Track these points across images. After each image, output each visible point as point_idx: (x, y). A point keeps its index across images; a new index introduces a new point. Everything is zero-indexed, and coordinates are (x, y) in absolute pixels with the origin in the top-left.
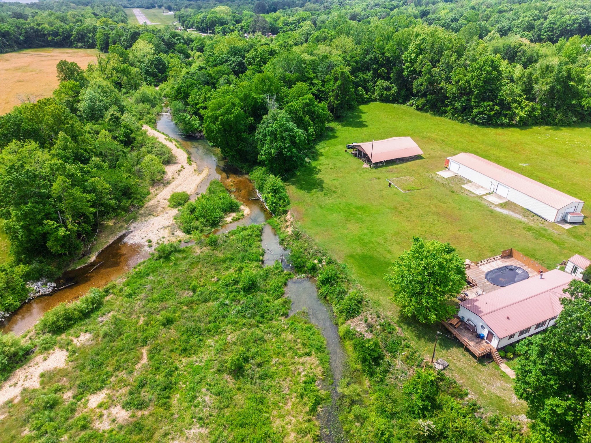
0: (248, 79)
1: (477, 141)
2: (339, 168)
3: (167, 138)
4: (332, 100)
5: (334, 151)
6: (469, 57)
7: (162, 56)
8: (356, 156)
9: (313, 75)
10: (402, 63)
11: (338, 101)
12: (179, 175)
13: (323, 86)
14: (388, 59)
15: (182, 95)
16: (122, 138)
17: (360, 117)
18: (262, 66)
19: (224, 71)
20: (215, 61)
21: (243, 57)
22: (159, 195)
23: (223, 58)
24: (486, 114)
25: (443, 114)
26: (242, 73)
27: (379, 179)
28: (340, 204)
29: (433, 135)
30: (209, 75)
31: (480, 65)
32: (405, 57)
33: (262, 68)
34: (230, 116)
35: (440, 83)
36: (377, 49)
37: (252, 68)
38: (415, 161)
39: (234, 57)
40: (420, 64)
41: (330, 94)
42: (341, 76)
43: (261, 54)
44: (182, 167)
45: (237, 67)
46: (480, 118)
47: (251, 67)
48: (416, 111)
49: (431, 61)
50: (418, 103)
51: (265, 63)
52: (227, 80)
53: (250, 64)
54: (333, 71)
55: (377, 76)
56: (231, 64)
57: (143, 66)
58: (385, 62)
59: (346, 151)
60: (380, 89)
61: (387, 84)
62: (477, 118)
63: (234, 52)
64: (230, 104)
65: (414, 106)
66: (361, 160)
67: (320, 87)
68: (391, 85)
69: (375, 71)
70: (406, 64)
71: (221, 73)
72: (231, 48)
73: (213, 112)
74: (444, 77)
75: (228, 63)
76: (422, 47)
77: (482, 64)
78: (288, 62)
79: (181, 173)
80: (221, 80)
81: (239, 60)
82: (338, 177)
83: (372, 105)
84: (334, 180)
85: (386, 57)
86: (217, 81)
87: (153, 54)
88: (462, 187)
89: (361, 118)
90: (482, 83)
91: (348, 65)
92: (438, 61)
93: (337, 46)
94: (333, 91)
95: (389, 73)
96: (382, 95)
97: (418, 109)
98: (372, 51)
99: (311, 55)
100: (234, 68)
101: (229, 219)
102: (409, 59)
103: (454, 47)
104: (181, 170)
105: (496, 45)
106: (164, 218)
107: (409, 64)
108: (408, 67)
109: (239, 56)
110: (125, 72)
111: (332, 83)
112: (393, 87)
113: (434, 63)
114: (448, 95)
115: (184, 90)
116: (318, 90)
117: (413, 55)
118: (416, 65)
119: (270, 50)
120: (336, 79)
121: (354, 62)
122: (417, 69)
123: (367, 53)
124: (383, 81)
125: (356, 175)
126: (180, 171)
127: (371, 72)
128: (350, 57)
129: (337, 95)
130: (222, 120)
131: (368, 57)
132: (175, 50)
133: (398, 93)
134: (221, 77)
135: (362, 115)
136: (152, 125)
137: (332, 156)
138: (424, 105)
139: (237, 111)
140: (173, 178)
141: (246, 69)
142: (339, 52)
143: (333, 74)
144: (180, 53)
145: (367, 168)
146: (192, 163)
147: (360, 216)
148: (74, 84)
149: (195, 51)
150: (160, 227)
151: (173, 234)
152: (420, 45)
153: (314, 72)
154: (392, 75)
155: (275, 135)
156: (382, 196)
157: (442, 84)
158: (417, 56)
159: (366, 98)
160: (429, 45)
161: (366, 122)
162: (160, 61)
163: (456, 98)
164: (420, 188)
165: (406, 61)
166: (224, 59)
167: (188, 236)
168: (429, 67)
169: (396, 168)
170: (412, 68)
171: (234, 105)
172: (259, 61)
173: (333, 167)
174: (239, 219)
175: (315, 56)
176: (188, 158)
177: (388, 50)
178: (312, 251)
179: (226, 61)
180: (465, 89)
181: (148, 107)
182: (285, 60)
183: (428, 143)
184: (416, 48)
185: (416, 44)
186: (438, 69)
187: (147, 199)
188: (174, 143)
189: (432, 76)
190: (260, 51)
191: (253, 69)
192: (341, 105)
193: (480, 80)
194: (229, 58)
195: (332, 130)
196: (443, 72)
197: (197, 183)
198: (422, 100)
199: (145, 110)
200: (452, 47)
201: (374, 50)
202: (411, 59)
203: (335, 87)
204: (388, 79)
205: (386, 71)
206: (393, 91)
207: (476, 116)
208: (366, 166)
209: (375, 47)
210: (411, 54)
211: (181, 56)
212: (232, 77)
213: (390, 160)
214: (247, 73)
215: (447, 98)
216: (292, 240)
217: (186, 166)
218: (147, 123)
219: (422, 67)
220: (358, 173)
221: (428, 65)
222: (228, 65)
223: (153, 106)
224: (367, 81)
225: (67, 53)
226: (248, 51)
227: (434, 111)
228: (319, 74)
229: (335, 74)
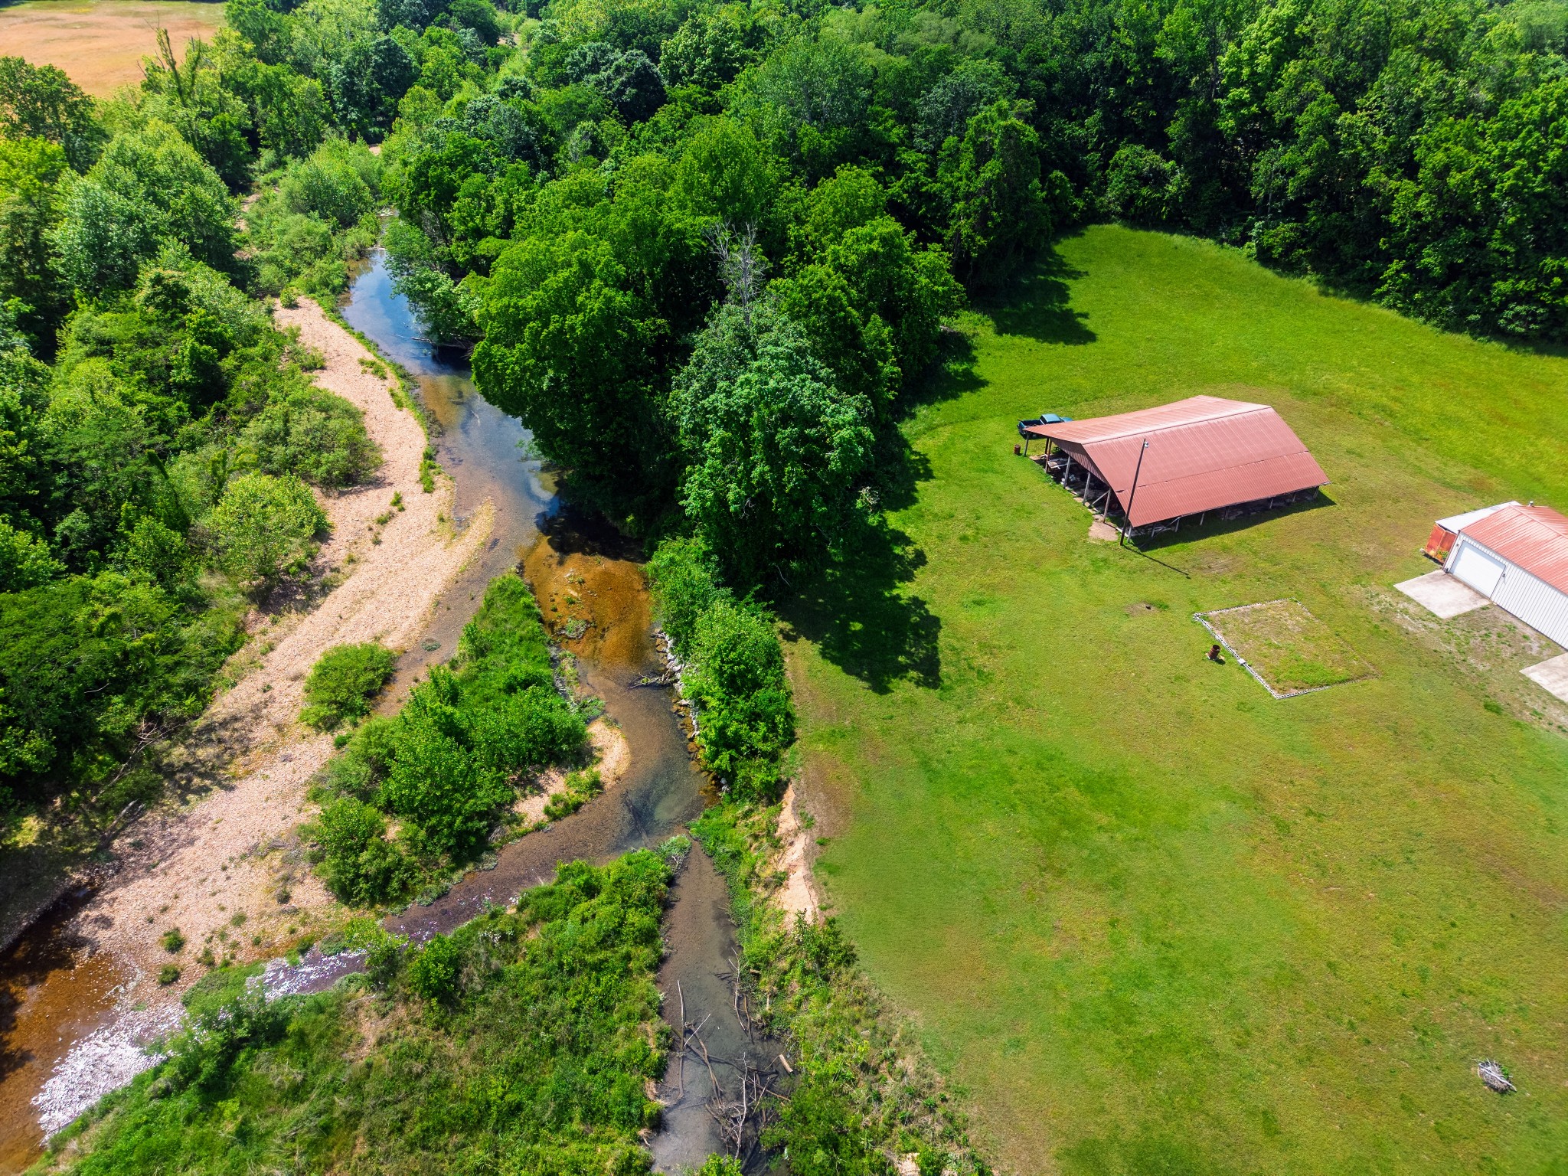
0: (665, 141)
1: (1518, 415)
2: (997, 535)
3: (370, 357)
4: (964, 231)
5: (970, 445)
6: (1488, 72)
7: (401, 36)
8: (1058, 480)
9: (897, 133)
10: (1214, 88)
11: (985, 236)
12: (377, 542)
13: (931, 172)
14: (1160, 69)
15: (433, 193)
16: (184, 375)
17: (1063, 294)
18: (718, 87)
19: (582, 106)
20: (559, 63)
21: (653, 53)
22: (281, 648)
23: (584, 56)
24: (1543, 304)
25: (1365, 288)
26: (644, 120)
27: (1163, 607)
28: (1011, 752)
29: (1342, 384)
30: (531, 119)
31: (1543, 111)
32: (1229, 64)
33: (718, 94)
34: (570, 320)
35: (1364, 173)
36: (1124, 32)
37: (682, 93)
38: (1296, 516)
39: (623, 53)
40: (1289, 95)
41: (959, 206)
42: (1001, 143)
43: (714, 41)
44: (397, 501)
45: (631, 91)
46: (1517, 315)
47: (679, 91)
48: (1256, 268)
49: (1330, 87)
50: (1267, 240)
51: (729, 75)
52: (594, 139)
53: (675, 78)
54: (972, 121)
55: (1118, 130)
56: (609, 79)
57: (334, 69)
58: (1150, 82)
59: (1017, 451)
60: (1127, 180)
61: (1151, 158)
62: (1509, 314)
63: (621, 34)
64: (575, 268)
65: (1251, 247)
66: (1077, 501)
67: (923, 179)
68: (1168, 166)
69: (1113, 109)
70: (1234, 92)
71: (573, 113)
72: (615, 19)
73: (505, 300)
74: (1385, 148)
75: (603, 75)
76: (1300, 29)
77: (1552, 107)
78: (810, 83)
79: (388, 534)
80: (575, 140)
81: (638, 65)
82: (993, 587)
83: (1097, 234)
84: (978, 603)
85: (1158, 60)
86: (560, 140)
87: (374, 29)
88: (1527, 681)
89: (1064, 297)
90: (1544, 182)
91: (1022, 94)
92: (1361, 87)
93: (979, 16)
94: (968, 197)
95: (1163, 121)
96: (1132, 199)
97: (1264, 257)
98: (1104, 39)
99: (889, 50)
100: (620, 92)
101: (532, 808)
102: (1246, 71)
103: (1430, 34)
104: (391, 516)
105: (1537, 21)
106: (270, 787)
107: (1244, 93)
108: (1241, 103)
109: (638, 48)
110: (271, 90)
111: (965, 165)
112: (1174, 173)
113: (1346, 93)
114: (1394, 218)
115: (440, 178)
116: (915, 191)
117: (1264, 59)
118: (1275, 97)
119: (748, 27)
120: (983, 154)
121: (1039, 77)
122: (1277, 116)
123: (1085, 41)
124: (1139, 148)
125: (1066, 578)
126: (383, 522)
127: (1098, 113)
128: (1028, 59)
129: (984, 215)
130: (538, 333)
131: (1090, 59)
132: (450, 13)
133: (1191, 195)
134: (570, 126)
135: (1069, 282)
136: (328, 302)
137: (964, 473)
138: (1290, 247)
139: (594, 300)
140: (352, 561)
141: (662, 99)
142: (988, 40)
143: (971, 132)
144: (466, 23)
145: (1107, 546)
146: (440, 481)
147: (1104, 838)
148: (43, 152)
149: (521, 15)
150: (240, 845)
151: (285, 898)
152: (1291, 23)
153: (901, 119)
154: (1173, 130)
155: (745, 429)
156: (1185, 716)
157: (1375, 176)
158: (1277, 65)
159: (1075, 208)
160: (1332, 24)
161: (1085, 316)
162: (391, 53)
163: (1424, 232)
164: (1342, 672)
165: (1236, 81)
166: (589, 59)
167: (346, 913)
168: (1326, 111)
169: (1226, 549)
170: (1254, 109)
171: (587, 271)
172: (708, 69)
173: (970, 532)
174: (577, 807)
175: (902, 52)
176: (428, 456)
177: (1172, 36)
178: (890, 1088)
179: (595, 67)
180: (1466, 203)
181: (324, 227)
182: (798, 72)
183: (1330, 420)
184: (1275, 34)
185: (1277, 19)
186: (1358, 119)
187: (226, 671)
188: (393, 382)
189: (1335, 143)
190: (711, 33)
191: (688, 98)
192: (995, 252)
193: (1537, 170)
194: (604, 52)
195: (961, 347)
196: (1376, 130)
197: (436, 584)
198: (1285, 229)
199: (314, 241)
200: (1421, 35)
201: (1114, 34)
202: (1253, 73)
203: (979, 184)
204: (1157, 141)
205: (1153, 113)
206: (1172, 188)
207: (1504, 306)
208: (1102, 531)
209: (1118, 22)
210: (1253, 56)
211: (468, 36)
212: (610, 126)
213: (1198, 515)
214: (661, 117)
215: (1389, 229)
216: (798, 971)
217: (414, 496)
218: (312, 291)
219: (1300, 109)
220: (1073, 569)
221: (1322, 103)
222: (599, 83)
223: (347, 221)
224: (1081, 147)
225: (137, 14)
226: (672, 29)
227: (1326, 272)
228: (920, 128)
229: (979, 132)
